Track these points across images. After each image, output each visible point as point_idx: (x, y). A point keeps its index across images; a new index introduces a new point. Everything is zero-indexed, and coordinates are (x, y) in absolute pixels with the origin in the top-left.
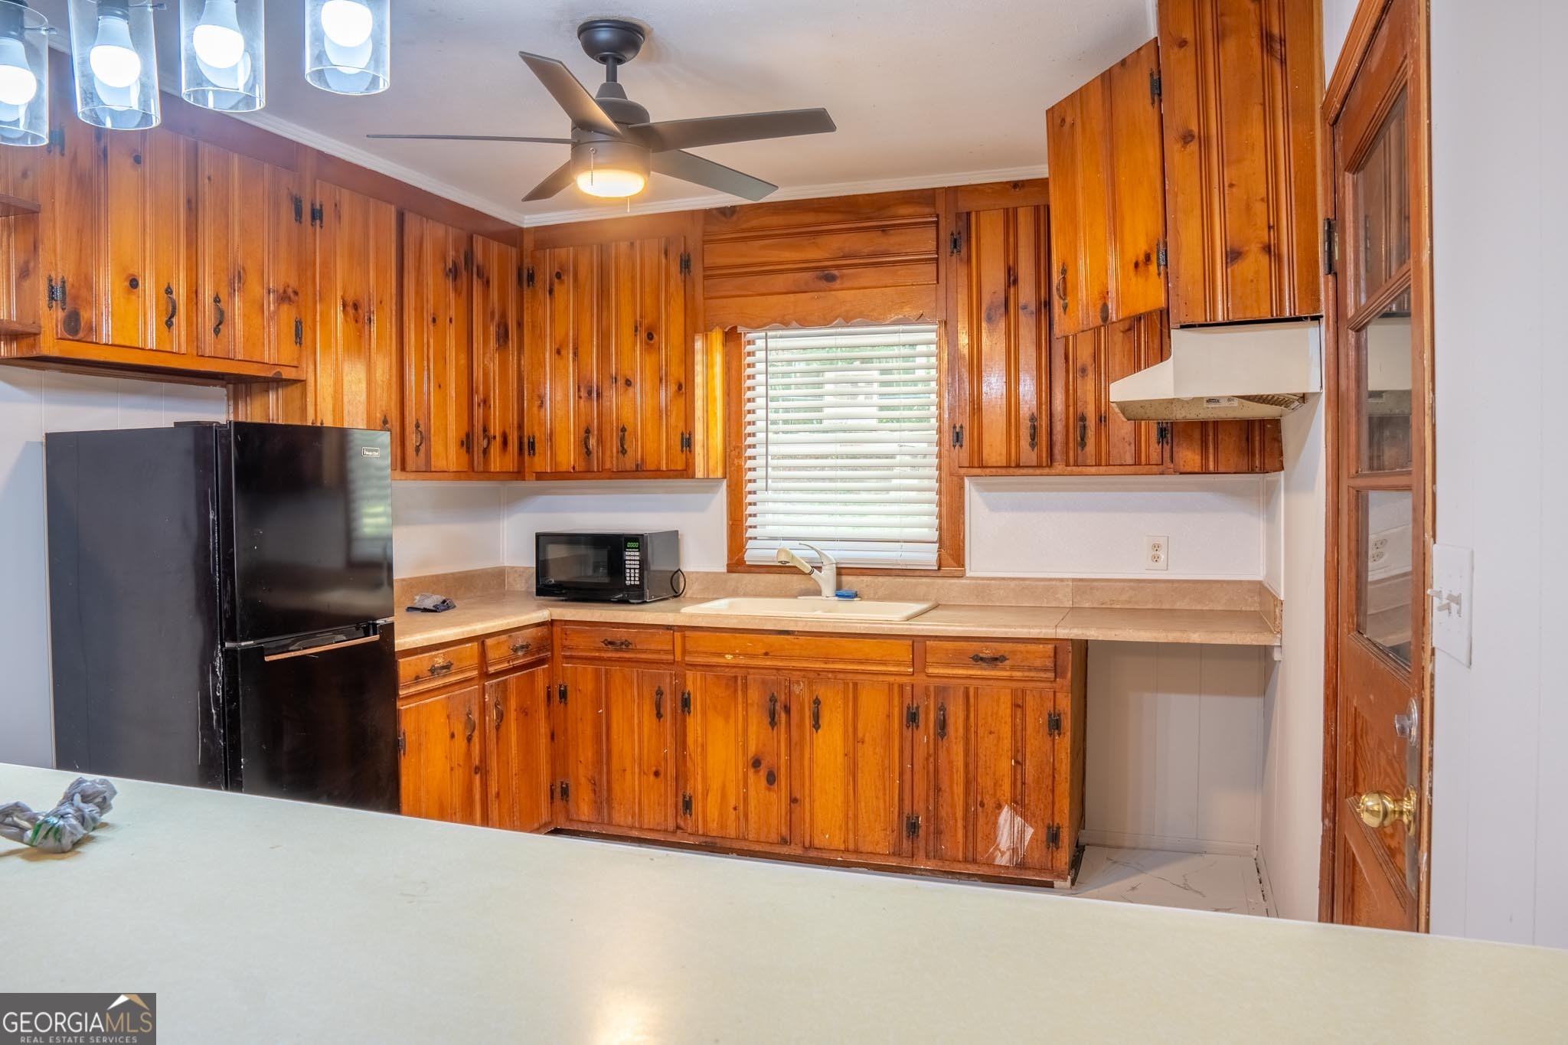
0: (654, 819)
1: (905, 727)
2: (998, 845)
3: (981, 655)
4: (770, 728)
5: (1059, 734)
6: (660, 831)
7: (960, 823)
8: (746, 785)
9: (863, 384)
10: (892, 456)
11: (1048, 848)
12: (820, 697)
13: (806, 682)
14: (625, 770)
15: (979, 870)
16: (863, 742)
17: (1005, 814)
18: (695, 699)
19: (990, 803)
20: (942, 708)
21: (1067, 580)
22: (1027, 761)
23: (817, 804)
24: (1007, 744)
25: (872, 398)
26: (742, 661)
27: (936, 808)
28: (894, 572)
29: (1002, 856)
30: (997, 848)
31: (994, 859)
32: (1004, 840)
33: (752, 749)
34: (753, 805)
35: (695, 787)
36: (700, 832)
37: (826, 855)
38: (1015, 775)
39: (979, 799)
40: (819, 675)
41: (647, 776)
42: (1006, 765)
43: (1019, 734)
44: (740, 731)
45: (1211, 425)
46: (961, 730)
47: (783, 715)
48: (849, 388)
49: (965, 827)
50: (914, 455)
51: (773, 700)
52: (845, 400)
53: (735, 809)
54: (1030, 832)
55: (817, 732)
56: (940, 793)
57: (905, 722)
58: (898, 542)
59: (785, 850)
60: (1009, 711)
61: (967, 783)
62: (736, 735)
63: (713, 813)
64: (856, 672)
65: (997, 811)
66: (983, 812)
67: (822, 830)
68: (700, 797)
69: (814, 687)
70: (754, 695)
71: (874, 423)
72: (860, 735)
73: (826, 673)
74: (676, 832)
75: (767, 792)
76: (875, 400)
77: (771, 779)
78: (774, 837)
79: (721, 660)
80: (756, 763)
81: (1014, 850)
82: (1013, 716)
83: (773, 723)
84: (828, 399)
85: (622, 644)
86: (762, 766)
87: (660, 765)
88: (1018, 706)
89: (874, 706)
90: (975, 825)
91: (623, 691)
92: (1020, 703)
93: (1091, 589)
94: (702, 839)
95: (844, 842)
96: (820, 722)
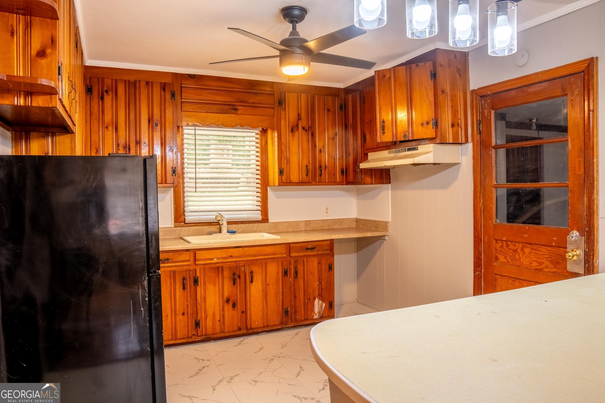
0: (183, 333)
1: (283, 277)
2: (315, 312)
3: (308, 247)
4: (233, 285)
5: (331, 271)
6: (186, 338)
7: (302, 307)
8: (223, 310)
9: (226, 151)
10: (239, 178)
11: (329, 309)
12: (253, 270)
13: (247, 265)
14: (167, 316)
15: (308, 322)
16: (269, 285)
17: (317, 300)
18: (201, 279)
19: (312, 298)
20: (296, 268)
21: (303, 221)
22: (323, 282)
23: (252, 312)
24: (316, 276)
25: (229, 156)
26: (221, 261)
27: (295, 303)
28: (244, 222)
29: (316, 315)
30: (314, 313)
31: (313, 317)
32: (316, 310)
33: (226, 295)
34: (227, 318)
35: (201, 316)
36: (204, 334)
37: (255, 331)
38: (319, 287)
39: (308, 297)
40: (251, 262)
41: (179, 315)
42: (316, 284)
43: (320, 273)
44: (221, 289)
45: (373, 170)
46: (302, 275)
47: (238, 280)
48: (221, 152)
49: (304, 308)
50: (247, 178)
51: (234, 274)
52: (219, 156)
53: (219, 321)
54: (324, 305)
55: (252, 284)
56: (296, 298)
57: (283, 275)
58: (246, 211)
59: (239, 333)
60: (317, 266)
61: (304, 292)
62: (219, 290)
63: (209, 324)
64: (266, 259)
65: (314, 300)
66: (310, 301)
67: (254, 321)
68: (203, 319)
69: (250, 267)
70: (226, 273)
71: (230, 166)
72: (268, 282)
73: (253, 261)
74: (192, 337)
75: (233, 311)
76: (231, 156)
77: (234, 305)
78: (236, 328)
79: (212, 261)
80: (228, 301)
81: (319, 312)
82: (318, 267)
83: (234, 283)
84: (212, 156)
85: (166, 260)
86: (230, 301)
87: (185, 310)
88: (320, 263)
89: (273, 270)
90: (307, 307)
91: (166, 281)
92: (320, 262)
93: (310, 223)
94: (204, 337)
95: (263, 324)
96: (253, 280)
